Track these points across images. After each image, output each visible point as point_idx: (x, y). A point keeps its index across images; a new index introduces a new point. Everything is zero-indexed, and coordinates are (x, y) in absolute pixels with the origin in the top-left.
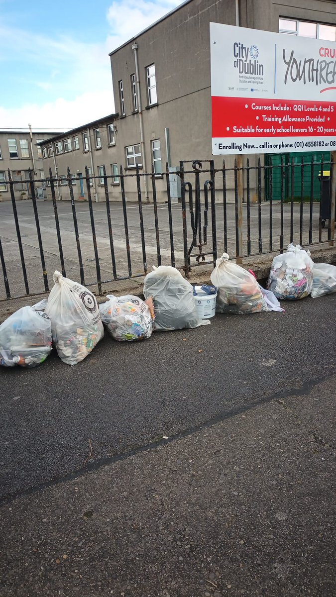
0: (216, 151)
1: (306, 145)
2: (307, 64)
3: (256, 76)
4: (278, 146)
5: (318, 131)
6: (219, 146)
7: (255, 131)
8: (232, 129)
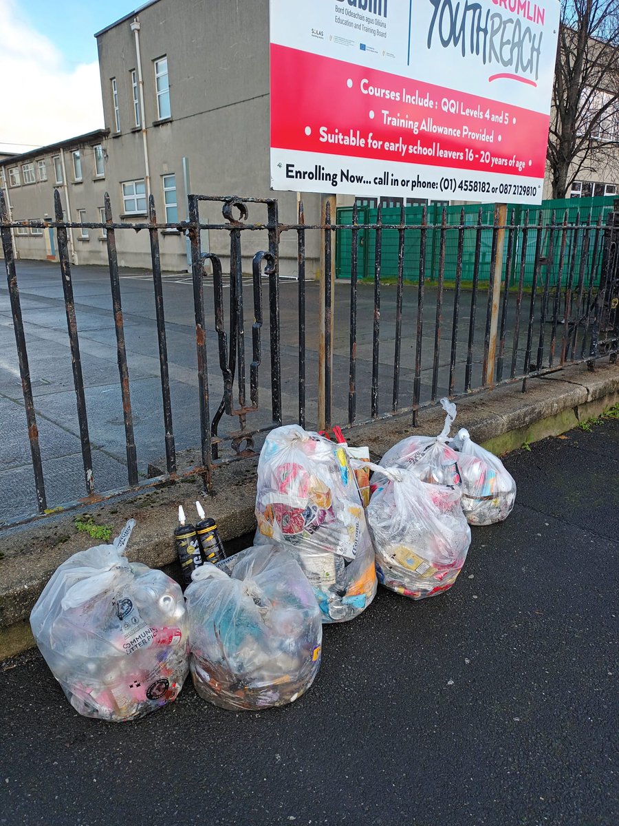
0: (279, 181)
1: (461, 187)
2: (470, 13)
3: (372, 16)
4: (410, 184)
5: (482, 161)
6: (288, 171)
7: (366, 144)
8: (316, 134)
